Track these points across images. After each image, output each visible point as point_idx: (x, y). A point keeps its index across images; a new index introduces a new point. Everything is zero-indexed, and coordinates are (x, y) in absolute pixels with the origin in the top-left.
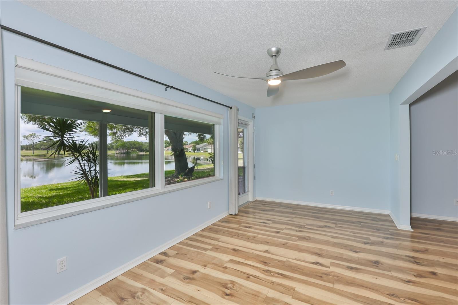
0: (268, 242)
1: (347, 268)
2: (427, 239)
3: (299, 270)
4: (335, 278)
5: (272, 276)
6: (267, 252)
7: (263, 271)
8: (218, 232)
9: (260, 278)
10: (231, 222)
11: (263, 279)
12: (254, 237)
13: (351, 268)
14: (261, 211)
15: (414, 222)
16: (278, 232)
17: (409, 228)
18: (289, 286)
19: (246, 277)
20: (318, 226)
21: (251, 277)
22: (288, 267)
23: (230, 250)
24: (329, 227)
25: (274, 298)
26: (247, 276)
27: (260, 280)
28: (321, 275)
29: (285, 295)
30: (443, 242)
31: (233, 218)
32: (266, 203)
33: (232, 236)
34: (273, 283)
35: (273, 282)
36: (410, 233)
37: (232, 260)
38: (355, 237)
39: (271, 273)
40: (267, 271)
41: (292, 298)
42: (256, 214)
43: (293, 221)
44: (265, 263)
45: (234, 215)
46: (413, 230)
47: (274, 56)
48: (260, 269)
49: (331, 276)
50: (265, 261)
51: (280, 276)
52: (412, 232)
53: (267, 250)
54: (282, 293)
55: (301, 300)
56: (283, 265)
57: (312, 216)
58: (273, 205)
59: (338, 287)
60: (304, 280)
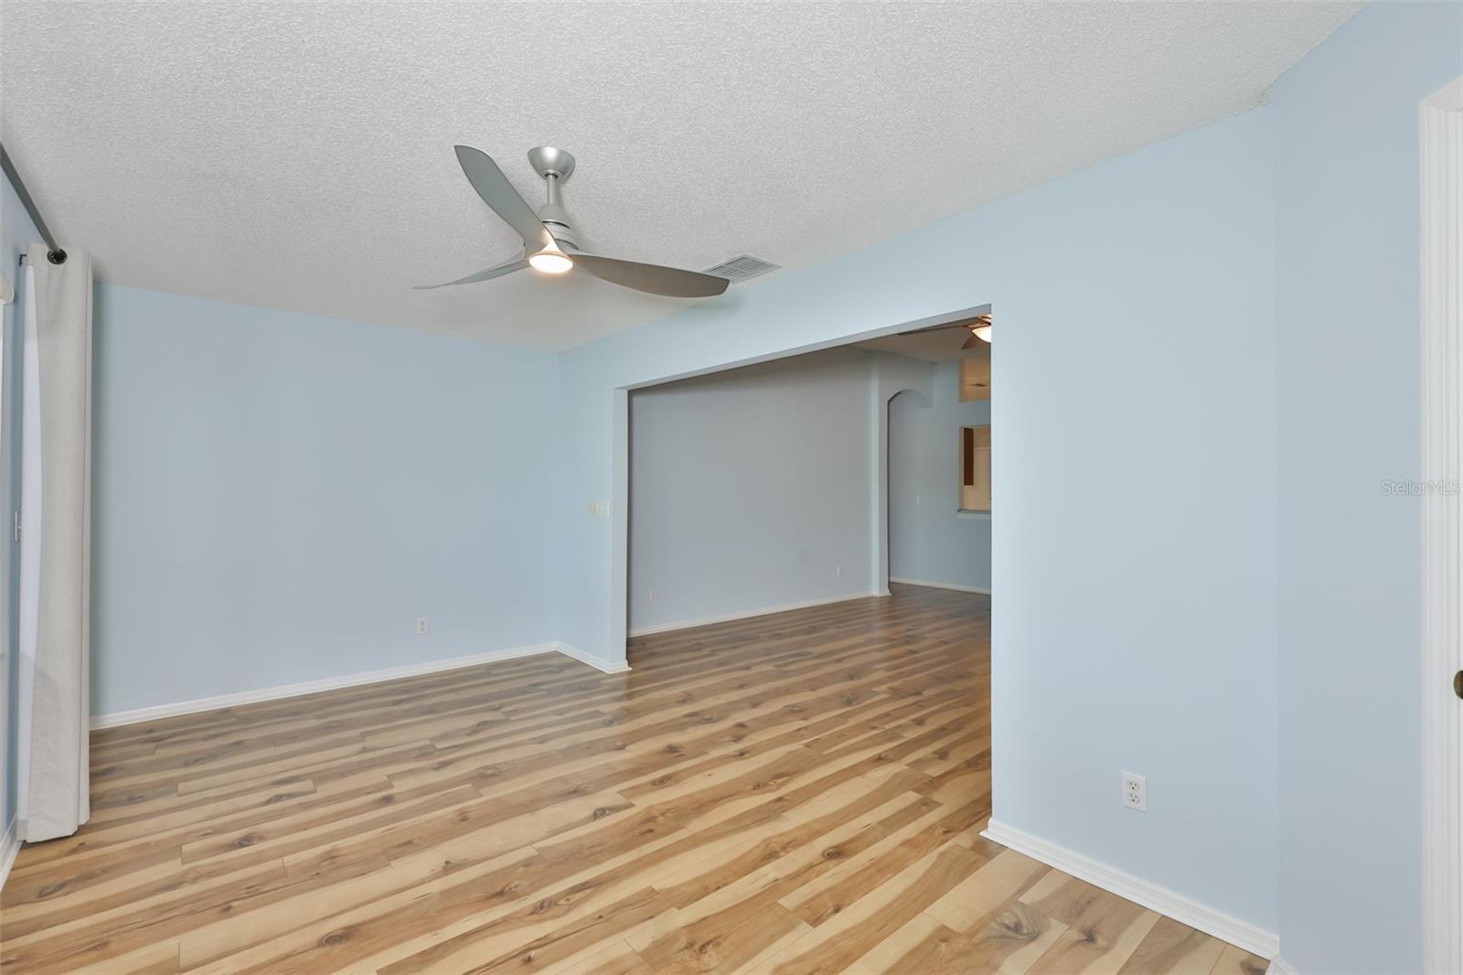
0: (409, 843)
1: (654, 787)
2: (661, 676)
3: (595, 850)
4: (669, 815)
5: (572, 907)
6: (449, 868)
7: (532, 914)
8: (105, 944)
9: (556, 936)
10: (105, 871)
11: (569, 931)
12: (330, 857)
13: (661, 782)
14: (187, 764)
15: (635, 648)
16: (388, 800)
17: (623, 666)
18: (637, 894)
19: (521, 965)
20: (468, 732)
21: (533, 953)
22: (567, 859)
23: (316, 952)
24: (494, 723)
25: (654, 942)
26: (518, 961)
27: (564, 940)
28: (646, 827)
29: (662, 915)
30: (682, 673)
31: (74, 851)
32: (150, 731)
33: (227, 911)
34: (601, 917)
35: (596, 916)
36: (625, 678)
37: (388, 967)
38: (577, 721)
39: (559, 903)
40: (542, 907)
41: (680, 908)
42: (182, 787)
43: (376, 749)
44: (501, 893)
45: (75, 835)
46: (631, 669)
47: (551, 176)
48: (519, 918)
49: (661, 818)
50: (492, 892)
51: (587, 892)
52: (630, 673)
53: (447, 863)
54: (651, 917)
55: (695, 897)
56: (548, 867)
57: (407, 713)
58: (208, 728)
59: (698, 825)
60: (634, 862)
